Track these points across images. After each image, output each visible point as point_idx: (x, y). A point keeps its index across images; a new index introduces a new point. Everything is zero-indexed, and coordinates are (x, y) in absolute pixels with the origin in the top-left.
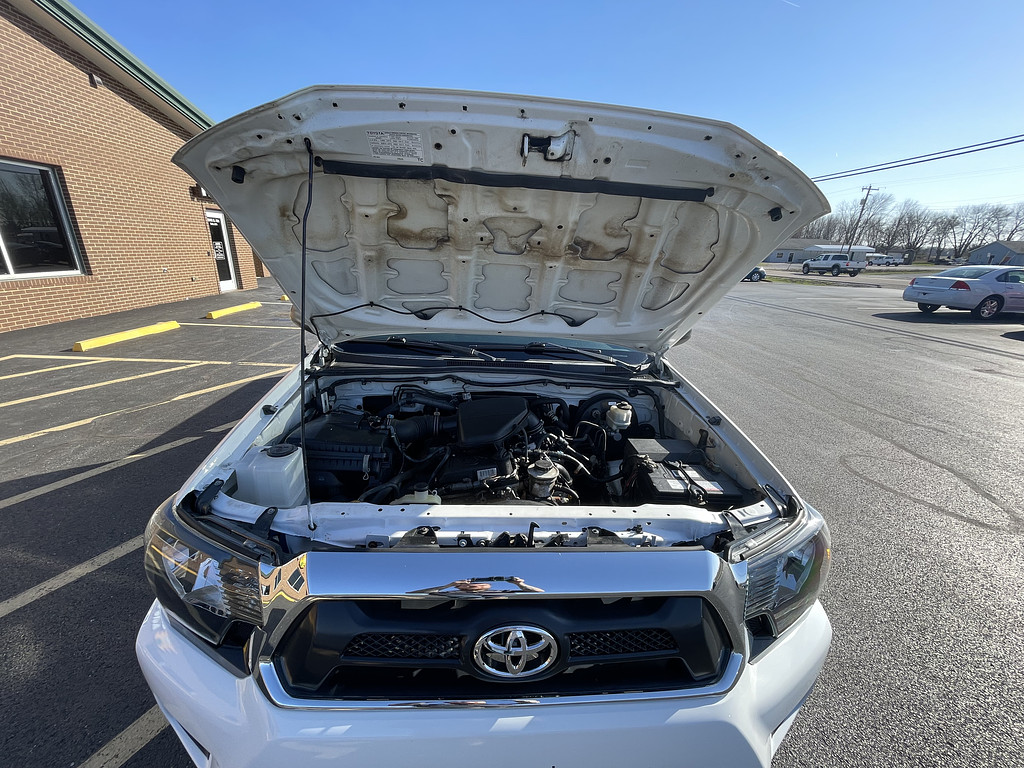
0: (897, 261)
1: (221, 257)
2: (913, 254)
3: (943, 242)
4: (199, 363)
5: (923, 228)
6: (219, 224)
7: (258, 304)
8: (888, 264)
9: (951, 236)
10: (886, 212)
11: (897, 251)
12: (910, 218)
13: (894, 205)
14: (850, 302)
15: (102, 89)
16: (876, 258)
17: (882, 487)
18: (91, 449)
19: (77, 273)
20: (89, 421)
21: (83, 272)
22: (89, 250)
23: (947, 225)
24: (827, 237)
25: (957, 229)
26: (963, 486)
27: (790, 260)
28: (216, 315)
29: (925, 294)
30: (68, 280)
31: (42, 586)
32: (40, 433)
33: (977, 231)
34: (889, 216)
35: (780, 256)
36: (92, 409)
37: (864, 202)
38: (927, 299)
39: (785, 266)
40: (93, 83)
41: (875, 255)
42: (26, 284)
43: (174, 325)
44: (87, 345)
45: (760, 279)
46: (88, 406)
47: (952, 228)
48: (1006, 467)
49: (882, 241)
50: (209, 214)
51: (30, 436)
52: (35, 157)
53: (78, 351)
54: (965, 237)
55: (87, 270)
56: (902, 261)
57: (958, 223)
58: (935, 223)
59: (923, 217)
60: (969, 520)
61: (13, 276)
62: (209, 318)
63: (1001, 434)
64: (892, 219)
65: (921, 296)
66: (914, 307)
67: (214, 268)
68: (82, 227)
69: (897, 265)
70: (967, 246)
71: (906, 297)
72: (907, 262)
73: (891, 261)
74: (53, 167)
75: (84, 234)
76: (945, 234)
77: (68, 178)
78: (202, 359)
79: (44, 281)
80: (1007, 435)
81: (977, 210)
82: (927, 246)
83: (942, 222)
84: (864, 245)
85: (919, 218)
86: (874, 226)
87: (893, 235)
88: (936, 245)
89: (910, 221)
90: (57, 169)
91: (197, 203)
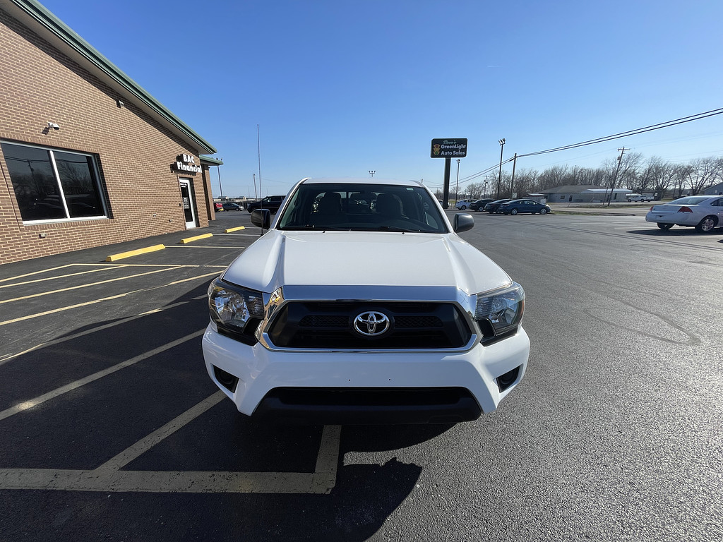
0: (649, 198)
1: (187, 207)
2: (661, 193)
3: (683, 185)
4: (180, 266)
5: (667, 175)
6: (187, 186)
7: (211, 235)
8: (643, 201)
9: (689, 180)
10: (638, 165)
11: (649, 191)
12: (657, 168)
13: (644, 160)
14: (609, 225)
15: (123, 108)
16: (634, 197)
17: (609, 323)
18: (129, 307)
19: (105, 217)
20: (124, 295)
21: (108, 217)
22: (113, 203)
23: (685, 172)
24: (597, 184)
25: (692, 175)
26: (663, 322)
27: (570, 200)
28: (186, 241)
29: (661, 216)
30: (100, 222)
31: (120, 364)
32: (99, 301)
33: (708, 176)
34: (641, 168)
35: (563, 197)
36: (124, 289)
37: (620, 158)
38: (663, 220)
39: (567, 204)
40: (119, 105)
41: (632, 195)
42: (76, 224)
43: (161, 247)
44: (114, 258)
45: (546, 213)
46: (122, 288)
47: (689, 174)
48: (696, 313)
49: (637, 185)
50: (181, 181)
51: (94, 302)
52: (85, 149)
53: (110, 262)
54: (699, 180)
55: (111, 216)
56: (653, 198)
57: (693, 171)
58: (675, 171)
59: (666, 167)
60: (662, 339)
61: (69, 219)
62: (182, 243)
63: (697, 296)
64: (643, 170)
65: (659, 218)
66: (655, 226)
67: (183, 214)
68: (109, 190)
69: (649, 201)
70: (701, 187)
71: (648, 220)
72: (657, 199)
73: (645, 199)
74: (94, 154)
75: (110, 194)
76: (684, 179)
77: (103, 161)
78: (182, 264)
79: (88, 223)
80: (701, 297)
81: (706, 162)
82: (671, 188)
83: (680, 170)
84: (625, 189)
85: (663, 168)
86: (630, 175)
87: (645, 181)
88: (678, 187)
89: (656, 171)
90: (97, 156)
91: (174, 175)
